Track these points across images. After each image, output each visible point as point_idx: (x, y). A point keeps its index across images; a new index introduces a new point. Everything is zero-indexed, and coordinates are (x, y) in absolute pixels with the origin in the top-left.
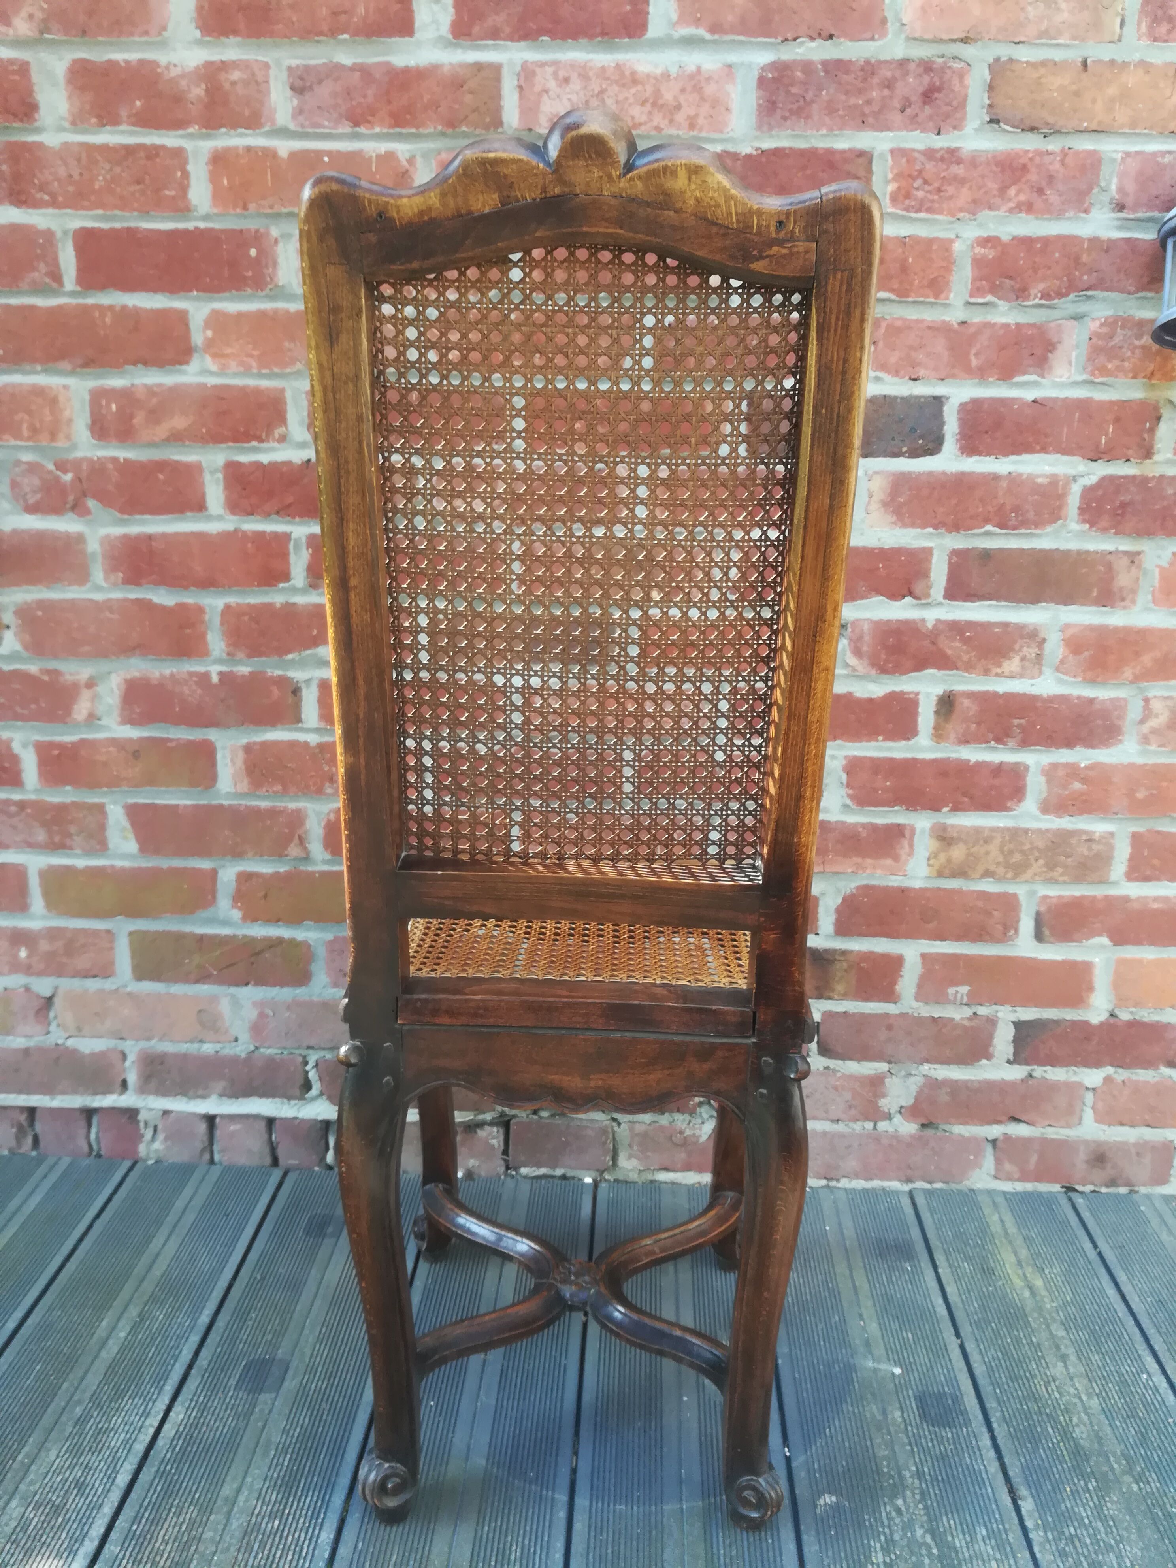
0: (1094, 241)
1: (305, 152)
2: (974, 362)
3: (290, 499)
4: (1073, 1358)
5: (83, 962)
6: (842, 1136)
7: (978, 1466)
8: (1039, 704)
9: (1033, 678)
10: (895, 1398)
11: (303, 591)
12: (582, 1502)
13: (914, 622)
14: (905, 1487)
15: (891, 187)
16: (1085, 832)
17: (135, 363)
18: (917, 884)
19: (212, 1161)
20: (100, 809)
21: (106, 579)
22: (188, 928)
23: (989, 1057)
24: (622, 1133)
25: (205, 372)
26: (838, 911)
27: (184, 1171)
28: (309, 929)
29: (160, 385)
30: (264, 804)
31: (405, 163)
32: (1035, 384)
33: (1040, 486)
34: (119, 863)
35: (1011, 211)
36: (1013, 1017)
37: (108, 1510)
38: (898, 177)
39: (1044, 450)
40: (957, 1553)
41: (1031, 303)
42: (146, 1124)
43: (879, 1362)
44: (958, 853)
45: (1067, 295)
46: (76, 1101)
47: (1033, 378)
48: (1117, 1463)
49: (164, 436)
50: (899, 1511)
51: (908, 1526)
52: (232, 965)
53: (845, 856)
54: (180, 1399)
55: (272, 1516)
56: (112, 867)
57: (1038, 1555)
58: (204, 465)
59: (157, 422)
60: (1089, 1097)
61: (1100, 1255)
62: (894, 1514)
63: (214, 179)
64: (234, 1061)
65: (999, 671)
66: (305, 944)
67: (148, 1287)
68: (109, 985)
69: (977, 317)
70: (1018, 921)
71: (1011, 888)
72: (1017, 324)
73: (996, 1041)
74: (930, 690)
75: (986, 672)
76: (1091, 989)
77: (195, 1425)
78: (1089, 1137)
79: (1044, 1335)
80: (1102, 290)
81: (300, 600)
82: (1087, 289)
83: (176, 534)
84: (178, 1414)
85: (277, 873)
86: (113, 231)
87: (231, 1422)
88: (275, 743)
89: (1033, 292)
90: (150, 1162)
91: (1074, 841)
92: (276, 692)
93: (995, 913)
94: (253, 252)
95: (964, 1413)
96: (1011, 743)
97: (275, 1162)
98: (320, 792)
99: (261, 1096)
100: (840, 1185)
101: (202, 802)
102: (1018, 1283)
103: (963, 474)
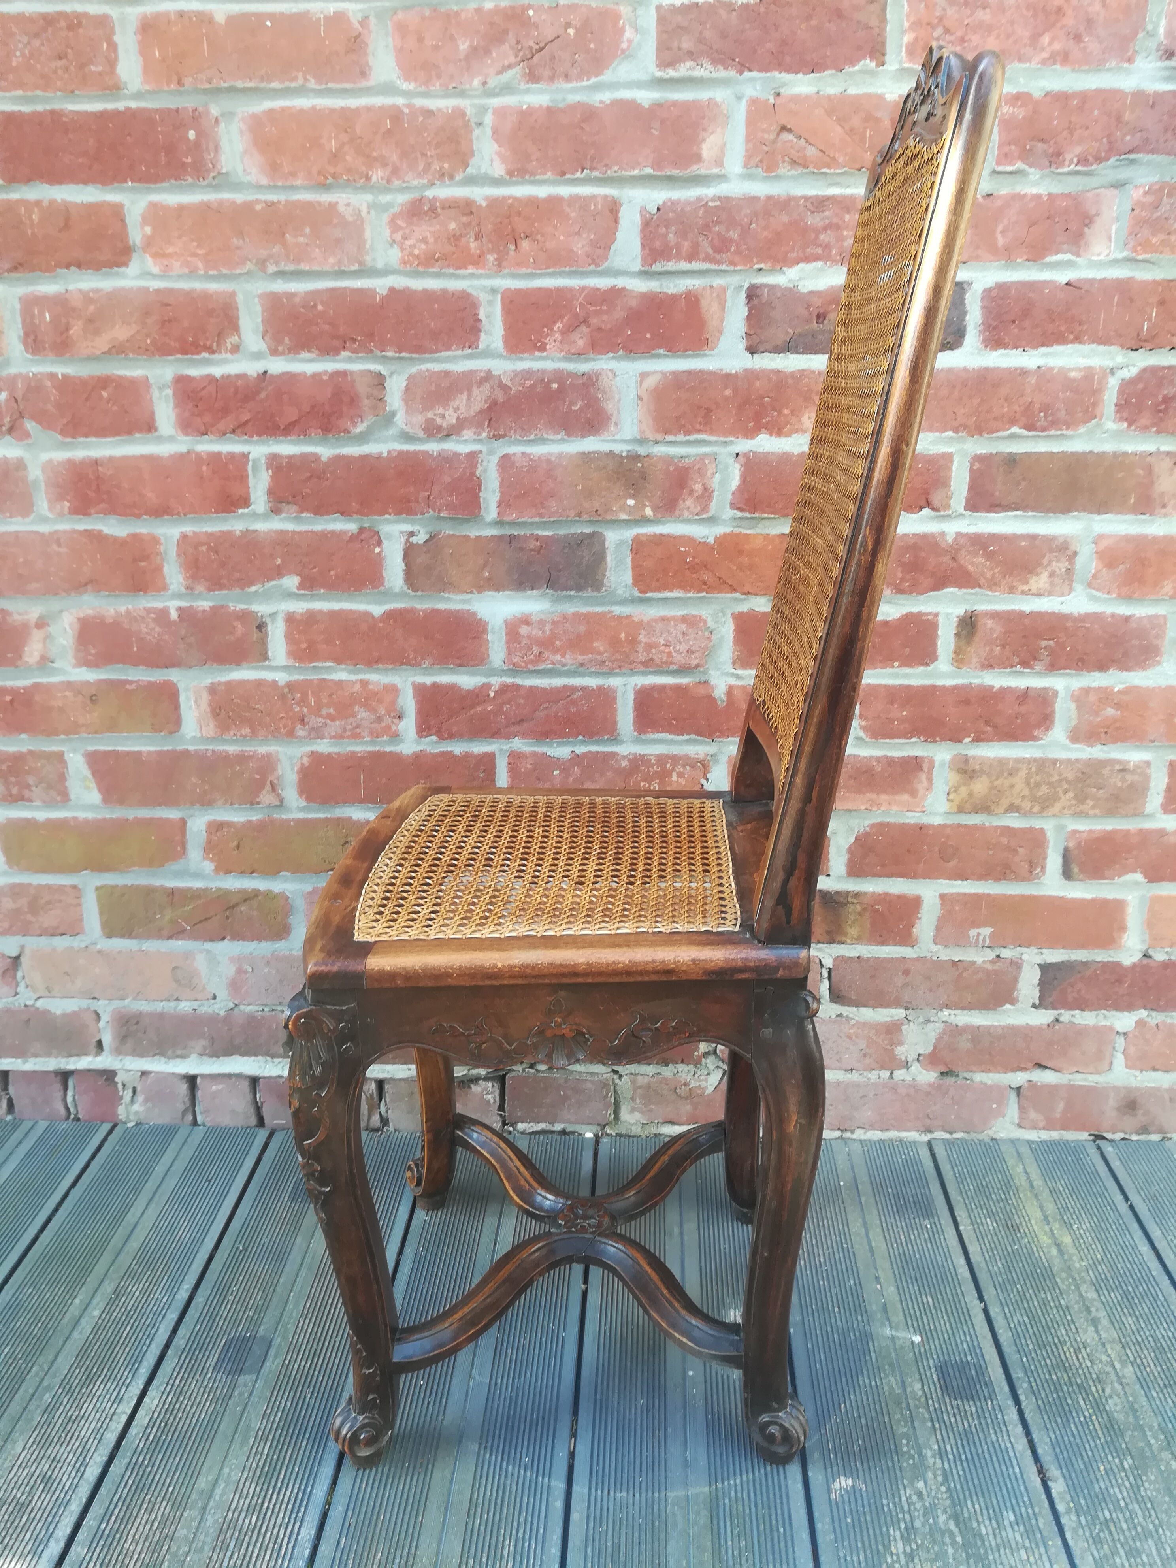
0: (1139, 95)
1: (245, 16)
2: (1001, 241)
3: (246, 417)
4: (1105, 1322)
5: (48, 919)
6: (857, 1086)
7: (1004, 1443)
8: (1069, 624)
9: (1062, 595)
10: (914, 1368)
11: (265, 517)
12: (580, 1489)
13: (932, 535)
14: (927, 1468)
15: (907, 39)
16: (1119, 762)
17: (68, 266)
18: (937, 820)
19: (195, 1123)
20: (60, 757)
21: (50, 509)
22: (157, 882)
23: (1013, 1002)
24: (624, 1084)
25: (147, 274)
26: (850, 850)
27: (167, 1133)
28: (286, 880)
29: (97, 291)
30: (232, 749)
31: (357, 25)
32: (1070, 264)
33: (1074, 380)
34: (82, 815)
35: (1044, 62)
36: (1039, 960)
37: (75, 1508)
38: (916, 25)
39: (1078, 339)
40: (983, 1541)
41: (1066, 170)
42: (124, 1085)
43: (897, 1329)
44: (980, 786)
45: (1107, 159)
46: (51, 1064)
47: (1068, 257)
48: (1156, 1438)
49: (105, 349)
50: (920, 1494)
51: (928, 1512)
52: (206, 919)
53: (859, 791)
54: (155, 1382)
55: (250, 1511)
56: (75, 819)
57: (1071, 1542)
58: (151, 380)
59: (97, 332)
60: (1120, 1042)
61: (1131, 1207)
62: (914, 1498)
63: (144, 50)
64: (213, 1019)
65: (1026, 588)
66: (284, 897)
67: (125, 1259)
68: (76, 943)
69: (1004, 189)
70: (1045, 858)
71: (1037, 823)
72: (1050, 195)
73: (1020, 985)
74: (950, 611)
75: (1012, 590)
76: (1123, 928)
77: (170, 1411)
78: (1119, 1083)
79: (1074, 1297)
80: (1148, 153)
81: (262, 526)
82: (1130, 152)
83: (125, 458)
84: (152, 1400)
85: (250, 821)
86: (35, 114)
87: (209, 1407)
88: (242, 683)
89: (1068, 157)
90: (130, 1125)
91: (1106, 771)
92: (240, 628)
93: (1020, 850)
94: (192, 135)
95: (989, 1384)
96: (1038, 667)
97: (261, 1122)
98: (291, 734)
99: (243, 1055)
100: (854, 1136)
101: (165, 748)
102: (1045, 1240)
103: (986, 369)
